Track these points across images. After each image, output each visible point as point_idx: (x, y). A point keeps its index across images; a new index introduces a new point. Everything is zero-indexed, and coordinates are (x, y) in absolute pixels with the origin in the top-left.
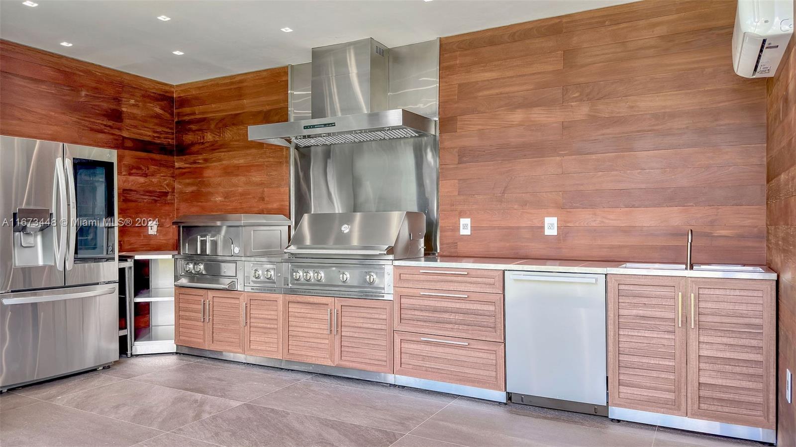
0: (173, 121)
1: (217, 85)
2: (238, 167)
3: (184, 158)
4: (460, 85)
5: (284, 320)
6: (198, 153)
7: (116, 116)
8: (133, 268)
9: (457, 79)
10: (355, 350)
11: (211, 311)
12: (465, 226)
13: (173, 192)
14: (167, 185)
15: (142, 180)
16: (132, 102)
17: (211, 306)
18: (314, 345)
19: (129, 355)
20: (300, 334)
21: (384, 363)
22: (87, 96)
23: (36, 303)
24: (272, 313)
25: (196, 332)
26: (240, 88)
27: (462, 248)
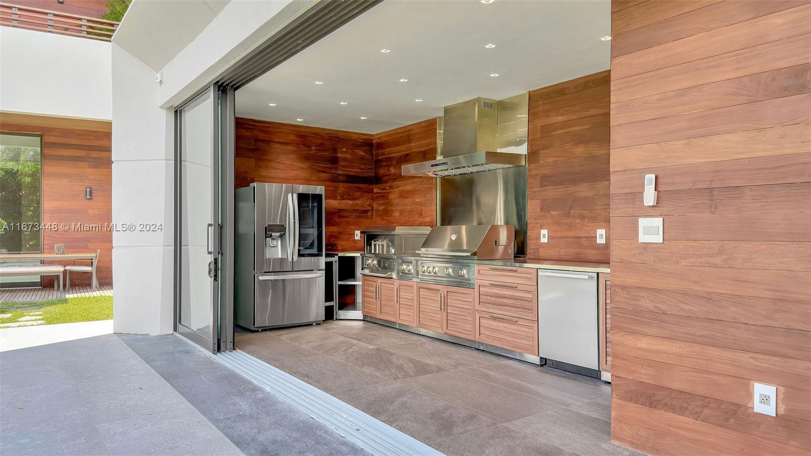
0: (373, 160)
1: (397, 133)
2: (408, 192)
3: (378, 186)
4: (542, 127)
5: (417, 301)
6: (386, 182)
7: (334, 161)
8: (337, 262)
9: (541, 122)
10: (455, 323)
11: (380, 292)
12: (544, 236)
13: (373, 210)
14: (369, 205)
15: (350, 202)
16: (344, 150)
17: (380, 288)
18: (433, 318)
19: (335, 319)
20: (426, 310)
21: (470, 333)
22: (315, 150)
23: (285, 280)
24: (411, 295)
25: (371, 306)
26: (409, 136)
27: (543, 253)
